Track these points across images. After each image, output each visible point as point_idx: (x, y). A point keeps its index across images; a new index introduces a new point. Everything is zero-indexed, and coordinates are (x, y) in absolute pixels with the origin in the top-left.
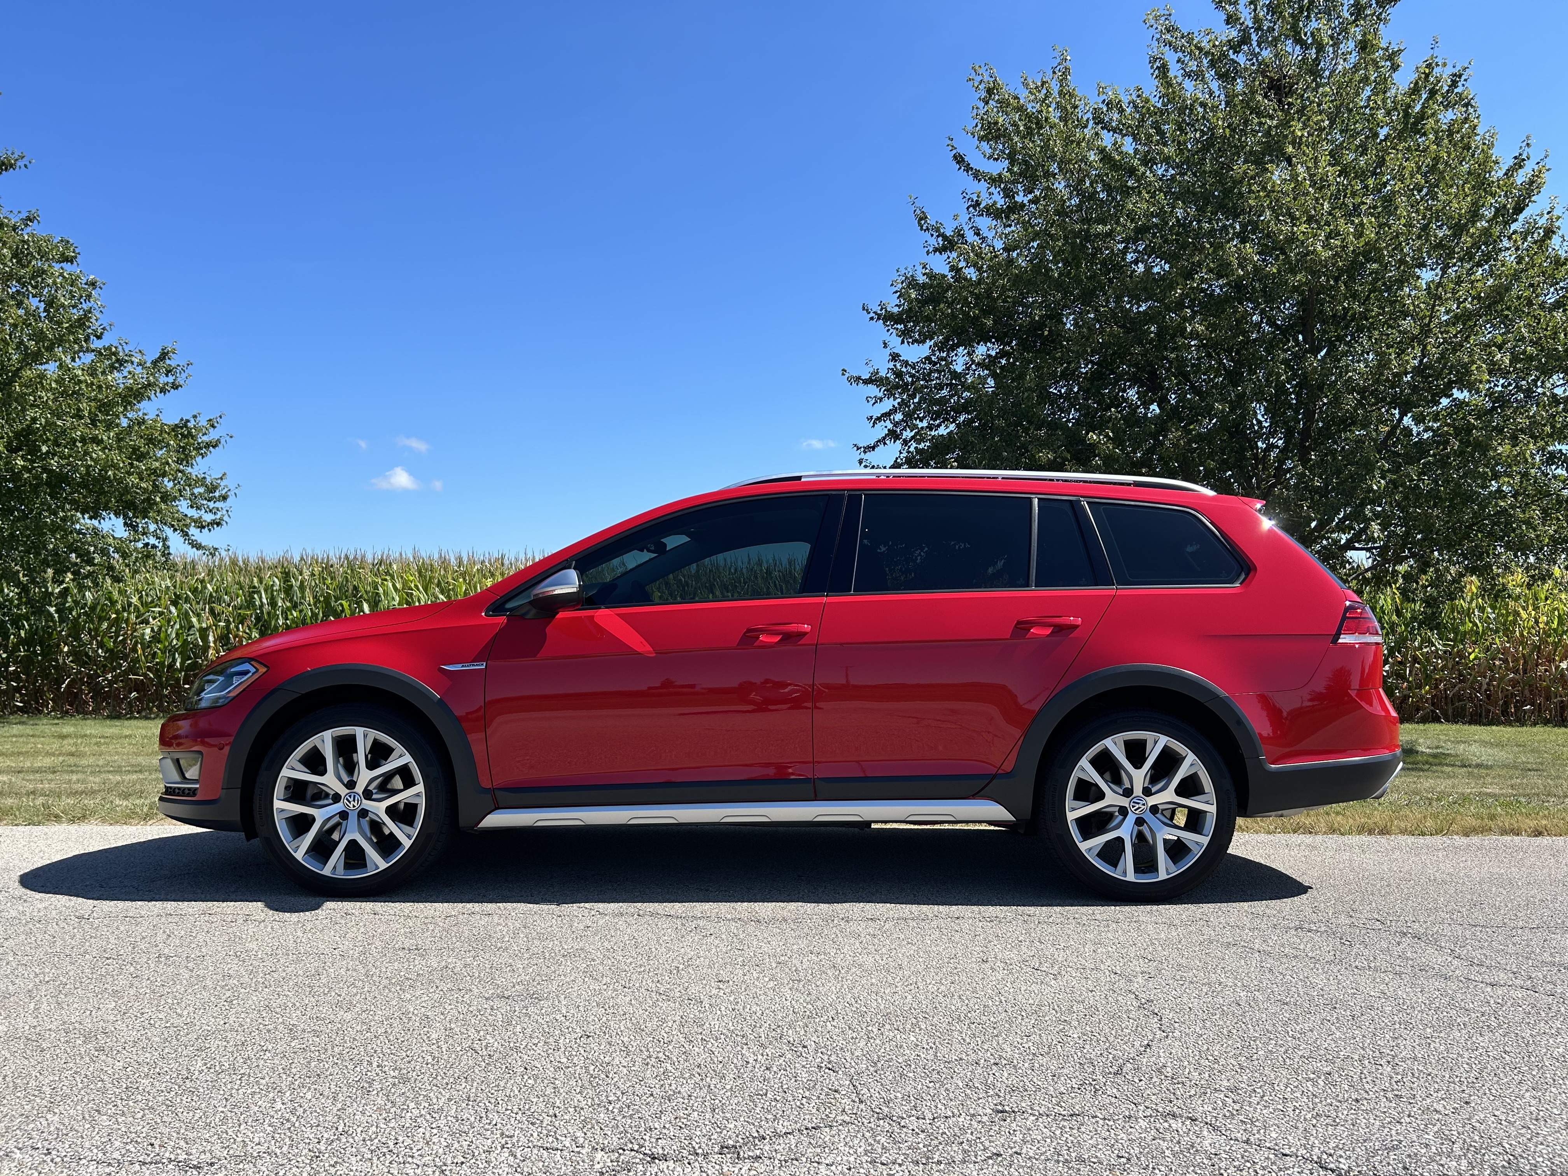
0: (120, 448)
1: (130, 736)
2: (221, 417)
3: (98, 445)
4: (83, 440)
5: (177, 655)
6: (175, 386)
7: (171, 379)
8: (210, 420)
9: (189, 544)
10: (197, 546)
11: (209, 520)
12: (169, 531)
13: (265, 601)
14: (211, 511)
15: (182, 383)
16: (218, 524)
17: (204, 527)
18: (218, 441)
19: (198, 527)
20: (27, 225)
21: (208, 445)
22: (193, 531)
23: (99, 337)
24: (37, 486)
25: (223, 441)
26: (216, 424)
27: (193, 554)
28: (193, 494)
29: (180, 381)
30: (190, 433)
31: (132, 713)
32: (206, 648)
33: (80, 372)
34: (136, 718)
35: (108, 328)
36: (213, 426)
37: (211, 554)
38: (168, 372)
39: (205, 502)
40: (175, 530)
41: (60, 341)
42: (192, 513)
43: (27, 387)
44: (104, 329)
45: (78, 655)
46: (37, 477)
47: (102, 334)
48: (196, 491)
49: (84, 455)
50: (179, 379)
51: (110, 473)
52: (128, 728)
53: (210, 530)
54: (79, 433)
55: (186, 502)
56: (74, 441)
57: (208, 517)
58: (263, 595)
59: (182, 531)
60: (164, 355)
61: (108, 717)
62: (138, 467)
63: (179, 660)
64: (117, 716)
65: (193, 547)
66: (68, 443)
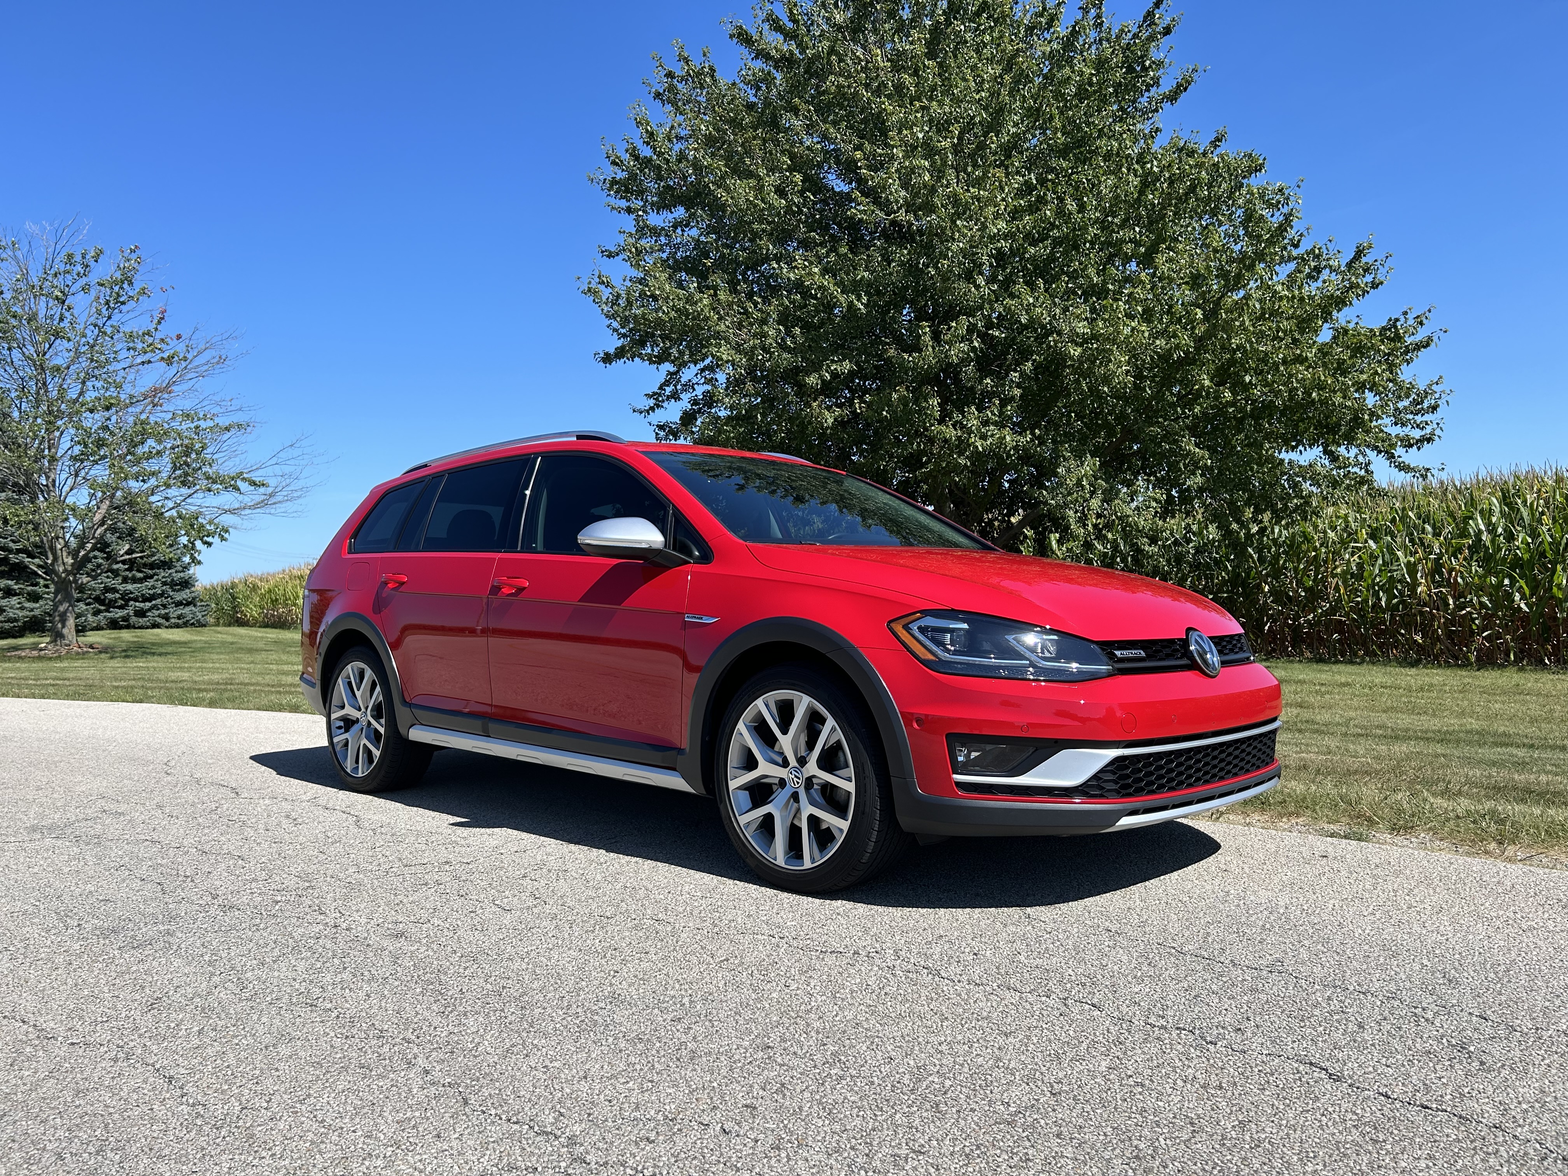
0: (1325, 365)
1: (1347, 684)
2: (1429, 311)
3: (1301, 363)
4: (1284, 362)
5: (1381, 594)
6: (1375, 285)
7: (1369, 278)
8: (1418, 317)
9: (1396, 467)
10: (1404, 468)
11: (1418, 437)
12: (1371, 454)
13: (1482, 527)
14: (1418, 426)
15: (1382, 279)
16: (1429, 440)
17: (1411, 446)
18: (1430, 339)
19: (1405, 446)
20: (1216, 147)
21: (1418, 347)
22: (1399, 451)
23: (1296, 246)
24: (1243, 419)
25: (1435, 339)
26: (1425, 321)
27: (1401, 478)
28: (1397, 409)
29: (1380, 277)
30: (1397, 334)
31: (1335, 656)
32: (1415, 584)
33: (1280, 287)
34: (1341, 662)
35: (1305, 233)
36: (1421, 323)
37: (1422, 475)
38: (1366, 270)
39: (1411, 417)
40: (1380, 452)
41: (1260, 256)
42: (1395, 431)
43: (1232, 312)
44: (1301, 235)
45: (1278, 595)
46: (1242, 410)
47: (1299, 241)
48: (1401, 405)
49: (1289, 378)
50: (1379, 276)
51: (1314, 394)
52: (1339, 673)
53: (1419, 449)
54: (1281, 356)
55: (1389, 419)
56: (1276, 366)
57: (1417, 434)
58: (1480, 521)
59: (1387, 452)
60: (1359, 253)
61: (1310, 660)
62: (1343, 383)
63: (1384, 600)
64: (1320, 660)
65: (1400, 470)
66: (1270, 368)
